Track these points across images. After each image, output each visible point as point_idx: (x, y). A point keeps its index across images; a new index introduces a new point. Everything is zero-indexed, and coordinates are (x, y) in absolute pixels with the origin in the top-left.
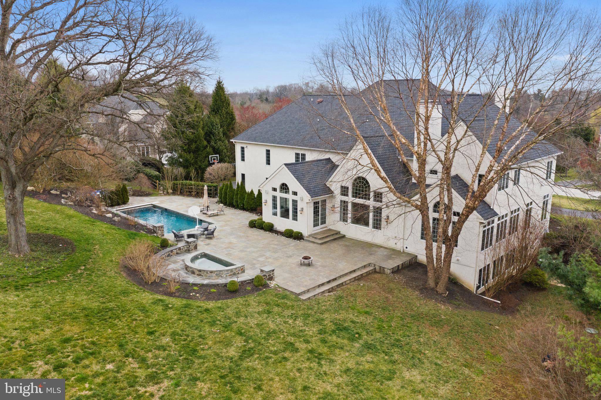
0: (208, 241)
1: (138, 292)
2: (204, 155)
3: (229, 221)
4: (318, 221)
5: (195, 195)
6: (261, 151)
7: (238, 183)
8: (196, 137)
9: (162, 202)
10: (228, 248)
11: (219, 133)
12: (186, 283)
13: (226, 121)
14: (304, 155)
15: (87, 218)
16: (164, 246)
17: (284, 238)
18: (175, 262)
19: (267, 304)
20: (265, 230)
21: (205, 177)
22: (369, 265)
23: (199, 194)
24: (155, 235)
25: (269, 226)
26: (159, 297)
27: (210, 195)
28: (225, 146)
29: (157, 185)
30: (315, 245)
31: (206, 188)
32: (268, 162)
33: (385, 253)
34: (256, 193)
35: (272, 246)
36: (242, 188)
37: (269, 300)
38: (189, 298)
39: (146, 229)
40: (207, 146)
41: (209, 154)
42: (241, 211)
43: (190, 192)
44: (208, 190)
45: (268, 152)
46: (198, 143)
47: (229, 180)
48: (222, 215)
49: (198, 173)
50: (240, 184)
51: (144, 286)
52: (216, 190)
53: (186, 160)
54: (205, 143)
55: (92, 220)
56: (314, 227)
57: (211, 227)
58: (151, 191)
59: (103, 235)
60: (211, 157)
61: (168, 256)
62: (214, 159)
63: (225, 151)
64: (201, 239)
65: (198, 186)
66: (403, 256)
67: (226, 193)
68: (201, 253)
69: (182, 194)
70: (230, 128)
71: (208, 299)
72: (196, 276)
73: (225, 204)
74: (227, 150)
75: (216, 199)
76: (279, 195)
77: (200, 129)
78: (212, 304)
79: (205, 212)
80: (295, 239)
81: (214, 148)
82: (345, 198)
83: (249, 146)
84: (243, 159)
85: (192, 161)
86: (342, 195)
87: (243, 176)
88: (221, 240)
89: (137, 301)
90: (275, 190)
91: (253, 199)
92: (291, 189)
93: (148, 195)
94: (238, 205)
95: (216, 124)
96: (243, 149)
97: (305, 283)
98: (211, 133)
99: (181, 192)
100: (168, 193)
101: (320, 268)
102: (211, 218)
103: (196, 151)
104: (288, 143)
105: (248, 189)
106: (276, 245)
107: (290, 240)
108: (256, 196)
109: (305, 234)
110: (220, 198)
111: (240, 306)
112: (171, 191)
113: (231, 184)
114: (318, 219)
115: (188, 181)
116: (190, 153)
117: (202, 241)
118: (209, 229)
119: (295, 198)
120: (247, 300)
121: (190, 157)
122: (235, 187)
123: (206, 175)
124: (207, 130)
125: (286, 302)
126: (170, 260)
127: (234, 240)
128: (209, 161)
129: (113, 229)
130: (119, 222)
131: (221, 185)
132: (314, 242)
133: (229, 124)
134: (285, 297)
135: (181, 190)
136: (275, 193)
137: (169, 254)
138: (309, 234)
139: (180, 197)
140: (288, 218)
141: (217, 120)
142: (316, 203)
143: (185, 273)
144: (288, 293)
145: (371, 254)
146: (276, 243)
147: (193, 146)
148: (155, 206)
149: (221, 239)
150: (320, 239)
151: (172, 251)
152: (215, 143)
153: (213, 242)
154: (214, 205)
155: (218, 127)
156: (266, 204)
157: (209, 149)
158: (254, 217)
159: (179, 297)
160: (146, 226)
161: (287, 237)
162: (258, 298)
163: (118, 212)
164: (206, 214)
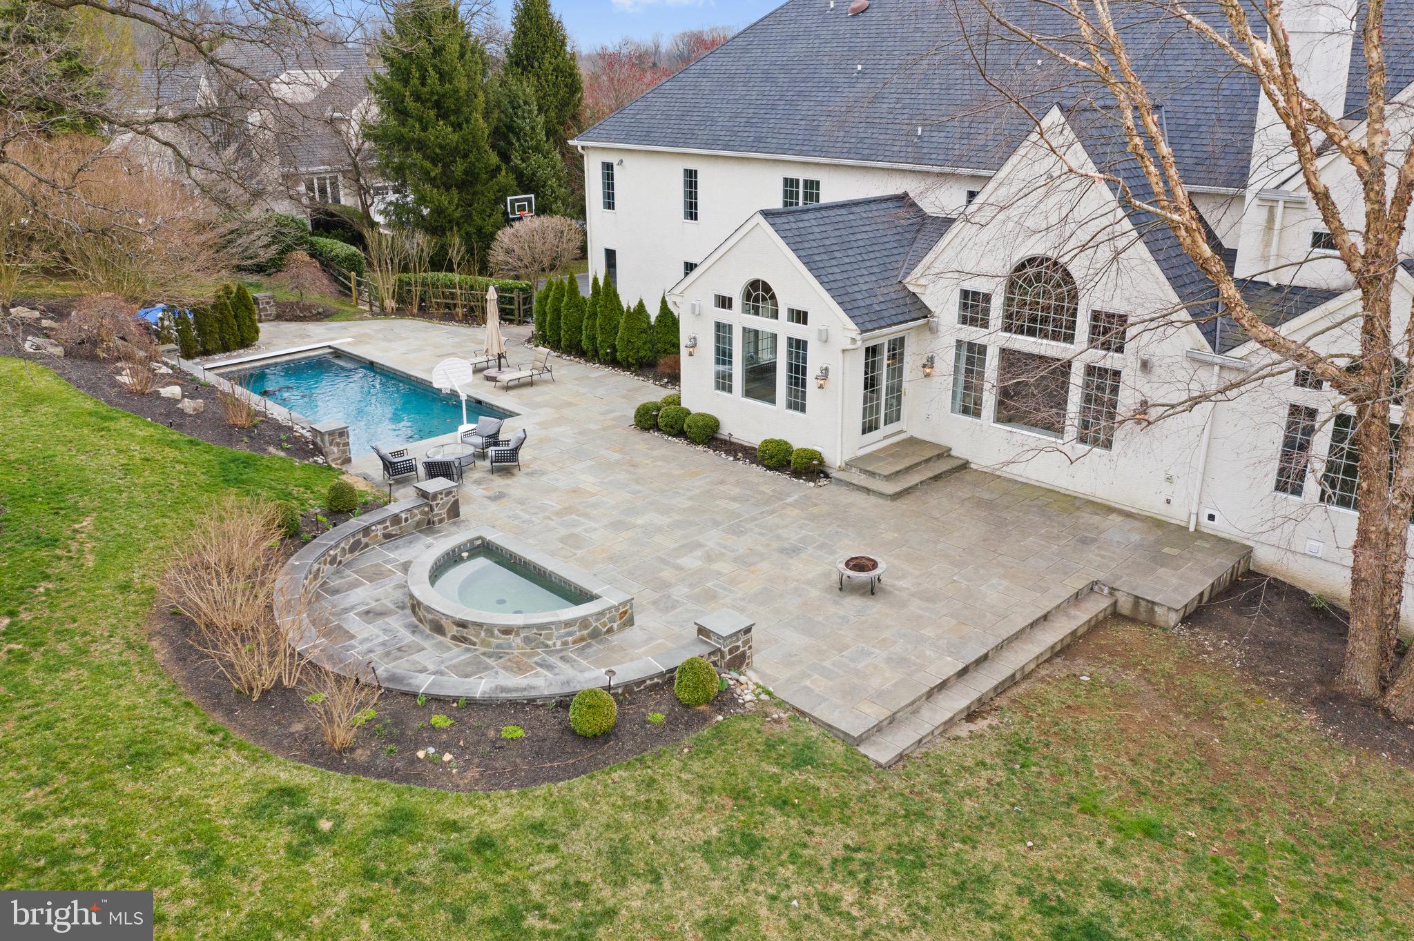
0: (499, 482)
1: (196, 749)
2: (491, 196)
3: (569, 404)
4: (878, 412)
5: (465, 316)
6: (670, 176)
7: (595, 280)
8: (465, 141)
9: (360, 339)
10: (569, 510)
11: (533, 128)
12: (404, 694)
13: (555, 95)
14: (813, 186)
15: (89, 405)
16: (339, 512)
17: (760, 470)
18: (375, 575)
19: (740, 795)
20: (693, 441)
21: (491, 259)
22: (1092, 588)
23: (474, 316)
24: (320, 460)
25: (706, 426)
26: (285, 773)
27: (506, 316)
28: (553, 168)
29: (353, 285)
30: (873, 499)
31: (492, 295)
32: (692, 212)
33: (1135, 537)
34: (653, 311)
35: (722, 503)
36: (607, 295)
37: (743, 774)
38: (411, 775)
39: (288, 440)
40: (498, 168)
41: (504, 192)
42: (607, 370)
43: (447, 306)
44: (501, 300)
45: (691, 178)
46: (472, 157)
47: (565, 269)
48: (545, 382)
49: (470, 250)
50: (601, 282)
51: (229, 712)
52: (527, 300)
53: (438, 211)
54: (494, 159)
55: (104, 409)
56: (864, 432)
57: (510, 431)
58: (332, 303)
59: (127, 469)
60: (512, 202)
61: (353, 549)
62: (522, 208)
63: (553, 182)
64: (476, 475)
65: (472, 288)
66: (1201, 550)
67: (557, 311)
68: (472, 541)
69: (424, 312)
70: (569, 114)
71: (493, 780)
72: (447, 641)
73: (555, 345)
74: (559, 179)
75: (529, 329)
76: (738, 319)
77: (478, 116)
78: (506, 811)
79: (493, 372)
80: (797, 474)
81: (519, 175)
82: (974, 334)
83: (629, 161)
84: (609, 203)
85: (457, 214)
86: (964, 320)
87: (610, 255)
88: (544, 478)
89: (184, 802)
90: (724, 302)
91: (644, 332)
92: (785, 302)
93: (322, 316)
94: (596, 352)
95: (526, 103)
96: (608, 168)
97: (875, 682)
98: (510, 128)
99: (421, 308)
100: (384, 312)
101: (915, 606)
102: (511, 393)
103: (467, 183)
104: (758, 144)
105: (628, 300)
106: (734, 499)
107: (782, 481)
108: (653, 320)
109: (834, 457)
110: (541, 326)
111: (627, 817)
112: (393, 304)
113: (572, 281)
114: (878, 406)
115: (442, 275)
116: (448, 189)
117: (478, 482)
118: (502, 437)
119: (798, 331)
120: (652, 781)
121: (450, 200)
122: (586, 292)
123: (497, 255)
124: (499, 120)
125: (813, 781)
126: (362, 564)
127: (588, 481)
128: (505, 213)
129: (172, 444)
130: (199, 415)
131: (542, 287)
132: (868, 491)
133: (564, 104)
134: (804, 757)
135: (422, 300)
136: (724, 316)
137: (358, 543)
138: (847, 457)
139: (420, 324)
140: (773, 401)
141: (527, 89)
142: (872, 351)
143: (407, 626)
144: (814, 732)
145: (1084, 541)
146: (736, 491)
147: (459, 168)
148: (338, 354)
149: (543, 473)
150: (888, 478)
151: (366, 531)
152: (523, 160)
153: (515, 486)
154: (522, 349)
155: (530, 112)
156: (696, 351)
157: (505, 178)
158: (651, 392)
159: (365, 770)
160: (291, 429)
161: (769, 468)
162: (696, 766)
163: (211, 378)
164: (494, 379)
